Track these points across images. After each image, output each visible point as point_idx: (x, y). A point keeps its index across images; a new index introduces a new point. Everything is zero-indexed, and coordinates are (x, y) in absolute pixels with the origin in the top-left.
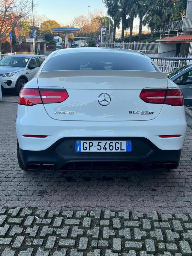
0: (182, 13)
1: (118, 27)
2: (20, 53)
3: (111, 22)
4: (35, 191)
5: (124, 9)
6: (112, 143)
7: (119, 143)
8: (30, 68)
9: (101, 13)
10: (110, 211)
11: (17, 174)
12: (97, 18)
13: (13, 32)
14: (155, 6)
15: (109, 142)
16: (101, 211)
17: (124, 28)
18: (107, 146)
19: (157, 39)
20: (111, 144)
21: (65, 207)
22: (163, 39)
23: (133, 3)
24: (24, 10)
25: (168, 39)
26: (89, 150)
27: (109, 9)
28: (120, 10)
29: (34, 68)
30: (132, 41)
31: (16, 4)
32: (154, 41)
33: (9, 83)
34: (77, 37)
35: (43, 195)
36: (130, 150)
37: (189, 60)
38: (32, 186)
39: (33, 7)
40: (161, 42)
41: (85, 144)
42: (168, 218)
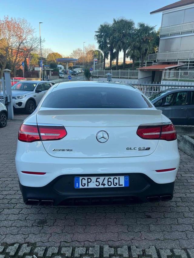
0: (155, 48)
1: (107, 58)
2: (30, 79)
3: (102, 55)
4: (35, 220)
5: (111, 45)
6: (111, 178)
7: (117, 179)
8: (37, 91)
9: (94, 47)
10: (109, 247)
11: (20, 198)
12: (91, 51)
13: (25, 62)
14: (135, 42)
15: (107, 178)
16: (100, 246)
17: (112, 59)
18: (106, 182)
19: (137, 68)
20: (109, 180)
21: (64, 241)
22: (142, 68)
23: (119, 41)
24: (34, 44)
25: (146, 68)
26: (88, 186)
27: (100, 45)
28: (109, 46)
29: (41, 91)
30: (118, 69)
31: (27, 40)
32: (135, 69)
33: (20, 104)
34: (75, 65)
35: (43, 226)
36: (128, 185)
37: (162, 86)
38: (33, 214)
39: (41, 42)
40: (140, 70)
41: (83, 180)
42: (167, 256)
